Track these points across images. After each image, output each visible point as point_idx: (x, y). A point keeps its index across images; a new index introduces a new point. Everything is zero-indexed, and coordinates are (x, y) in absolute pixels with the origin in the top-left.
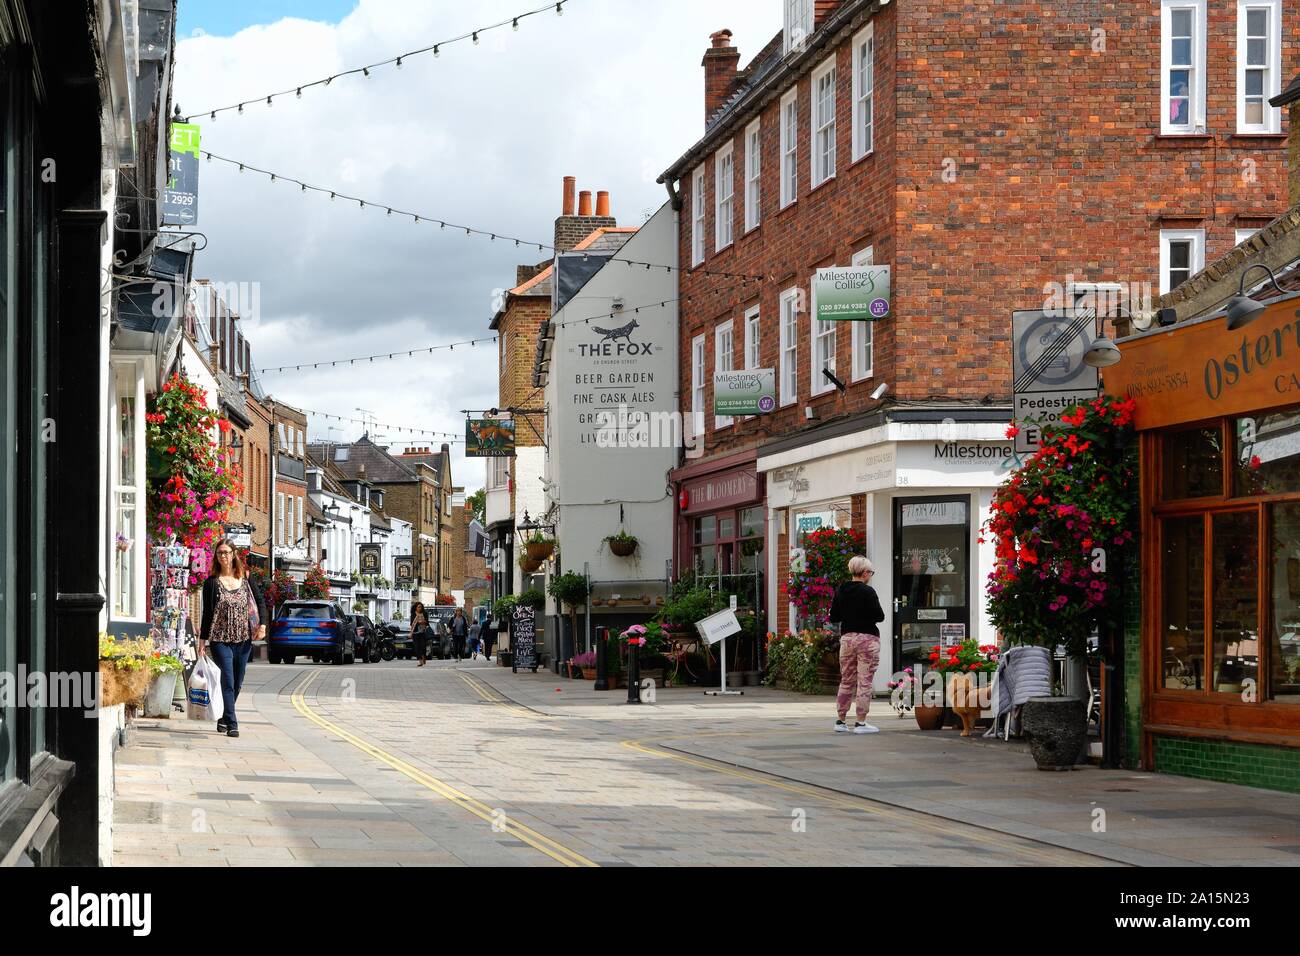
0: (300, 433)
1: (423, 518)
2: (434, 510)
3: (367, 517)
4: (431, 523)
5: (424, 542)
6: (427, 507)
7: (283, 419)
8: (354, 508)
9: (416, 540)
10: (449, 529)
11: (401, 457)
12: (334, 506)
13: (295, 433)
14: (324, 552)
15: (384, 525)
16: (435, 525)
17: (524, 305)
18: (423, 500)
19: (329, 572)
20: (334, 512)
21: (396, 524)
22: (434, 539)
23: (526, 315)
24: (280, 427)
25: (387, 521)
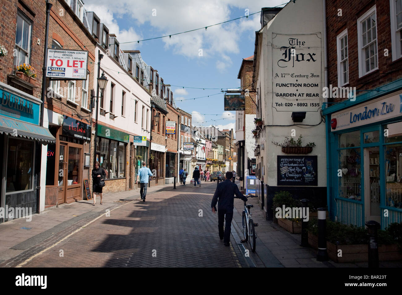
0: (189, 120)
1: (226, 145)
2: (229, 144)
3: (211, 144)
4: (228, 147)
5: (226, 151)
6: (227, 143)
7: (183, 115)
8: (206, 141)
9: (224, 150)
10: (233, 148)
11: (222, 131)
12: (200, 140)
13: (188, 119)
14: (197, 152)
15: (216, 146)
16: (230, 147)
17: (249, 64)
18: (226, 141)
19: (199, 158)
20: (200, 142)
21: (219, 146)
22: (229, 150)
23: (249, 68)
24: (182, 117)
25: (217, 145)
